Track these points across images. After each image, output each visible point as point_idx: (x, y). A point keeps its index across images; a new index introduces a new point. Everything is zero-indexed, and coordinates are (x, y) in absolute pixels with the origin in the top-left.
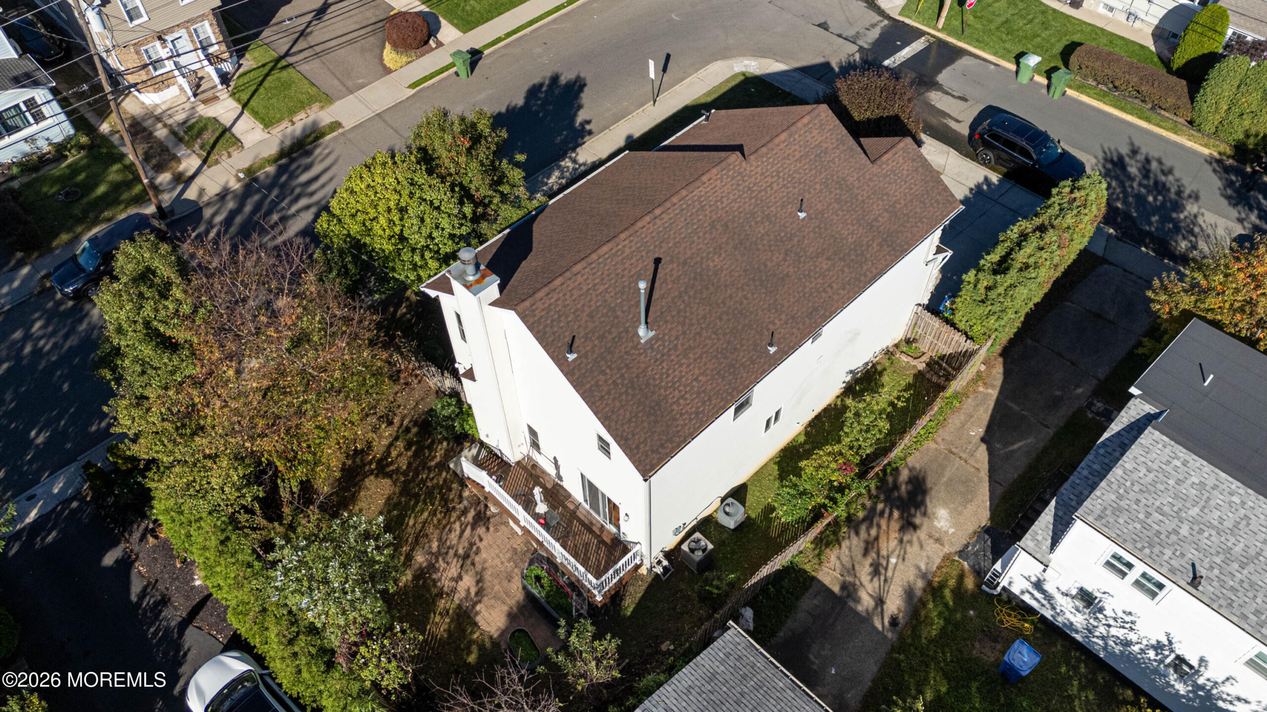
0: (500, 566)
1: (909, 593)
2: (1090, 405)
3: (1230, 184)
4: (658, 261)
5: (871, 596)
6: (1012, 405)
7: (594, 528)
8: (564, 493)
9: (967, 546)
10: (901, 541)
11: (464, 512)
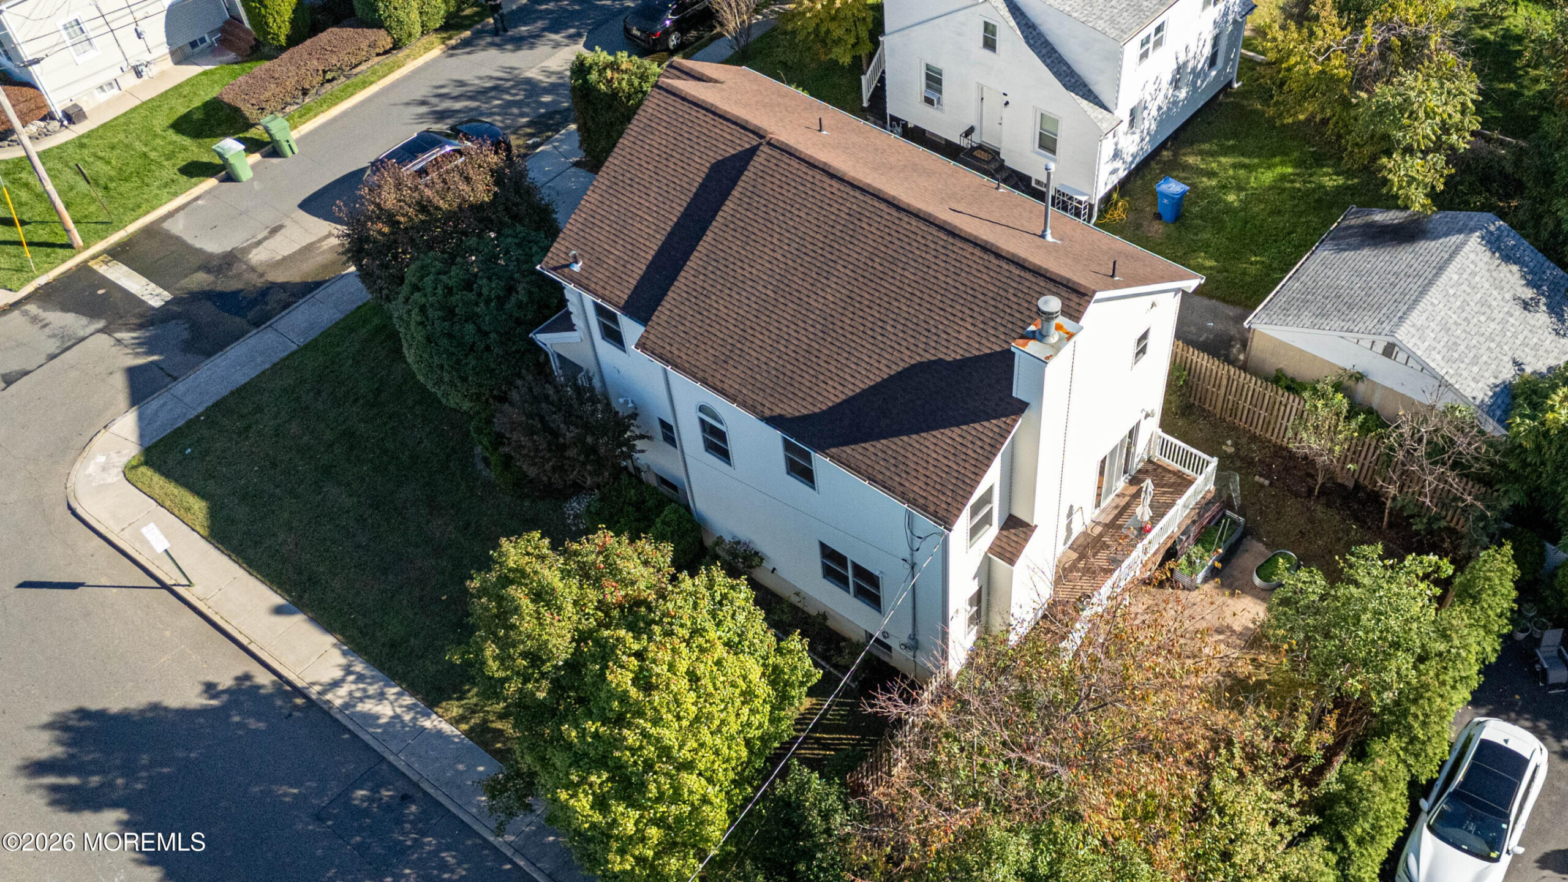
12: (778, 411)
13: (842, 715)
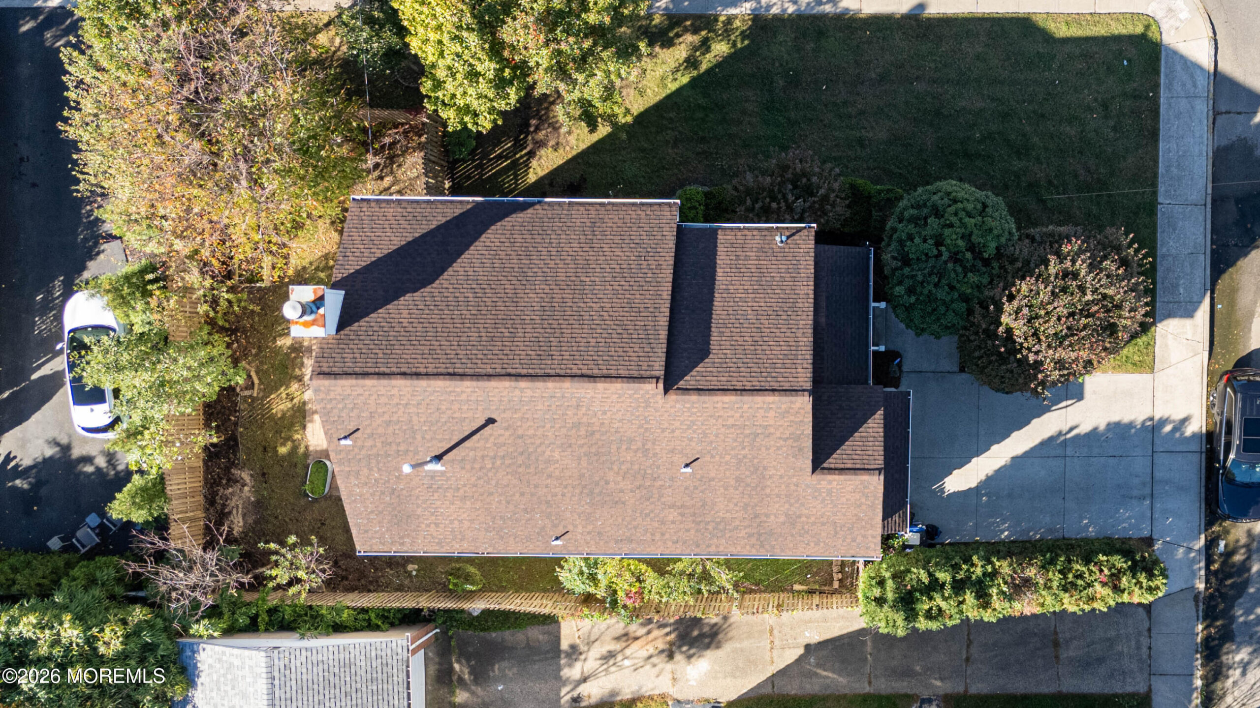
2: (926, 701)
4: (491, 421)
9: (689, 702)
10: (649, 658)
12: (530, 211)
13: (505, 184)
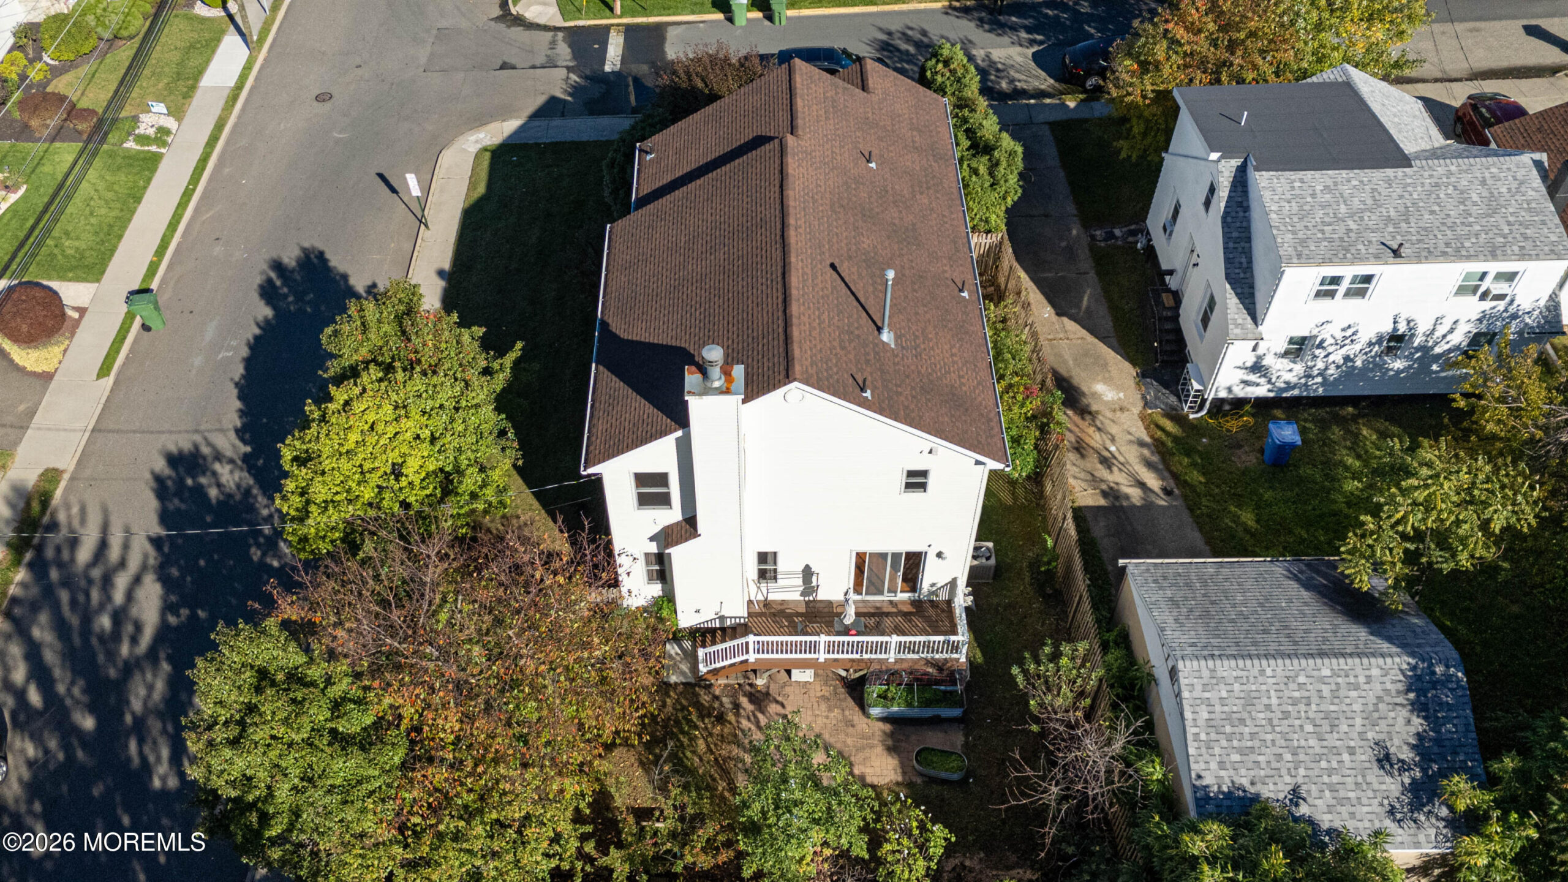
0: (828, 721)
1: (1149, 465)
2: (1093, 237)
3: (981, 21)
5: (1131, 486)
6: (1046, 275)
7: (885, 610)
8: (822, 605)
9: (1144, 397)
10: (1099, 429)
11: (737, 706)
